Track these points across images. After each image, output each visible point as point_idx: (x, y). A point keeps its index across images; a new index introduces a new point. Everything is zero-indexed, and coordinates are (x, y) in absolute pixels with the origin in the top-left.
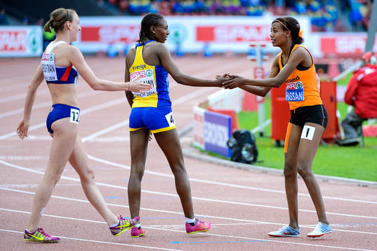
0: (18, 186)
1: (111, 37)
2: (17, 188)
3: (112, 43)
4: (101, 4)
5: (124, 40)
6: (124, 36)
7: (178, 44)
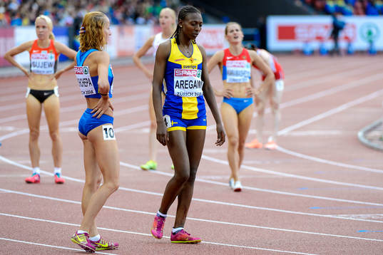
0: (213, 177)
1: (306, 35)
2: (211, 180)
3: (307, 42)
4: (298, 4)
5: (319, 38)
6: (319, 35)
7: (371, 42)
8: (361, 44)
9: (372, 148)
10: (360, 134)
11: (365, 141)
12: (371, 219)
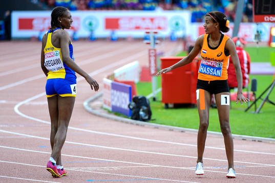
3: (42, 31)
7: (92, 31)
8: (83, 32)
9: (95, 115)
10: (85, 104)
11: (89, 109)
12: (96, 171)
